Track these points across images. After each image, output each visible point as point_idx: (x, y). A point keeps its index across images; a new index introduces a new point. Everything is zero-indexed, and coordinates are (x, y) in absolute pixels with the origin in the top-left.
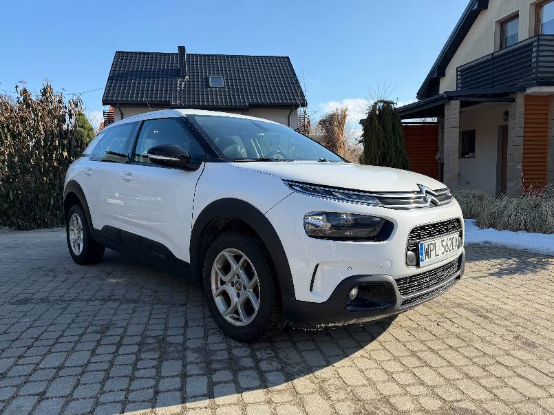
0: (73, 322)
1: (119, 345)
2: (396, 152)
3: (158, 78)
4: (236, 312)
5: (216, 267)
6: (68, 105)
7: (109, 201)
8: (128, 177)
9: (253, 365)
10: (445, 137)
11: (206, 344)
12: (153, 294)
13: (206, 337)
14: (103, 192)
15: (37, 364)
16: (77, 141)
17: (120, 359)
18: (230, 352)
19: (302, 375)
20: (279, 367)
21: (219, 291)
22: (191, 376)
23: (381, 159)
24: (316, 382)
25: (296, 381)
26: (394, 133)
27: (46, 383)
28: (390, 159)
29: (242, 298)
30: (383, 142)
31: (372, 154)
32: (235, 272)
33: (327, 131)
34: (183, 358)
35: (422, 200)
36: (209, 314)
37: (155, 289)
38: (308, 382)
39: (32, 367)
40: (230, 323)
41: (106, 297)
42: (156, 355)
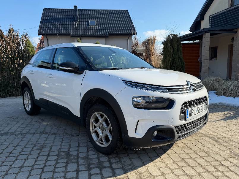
0: (27, 145)
1: (48, 156)
2: (178, 59)
3: (64, 21)
4: (102, 140)
5: (92, 120)
6: (21, 37)
7: (42, 85)
8: (50, 76)
9: (109, 165)
10: (203, 51)
11: (88, 155)
12: (63, 130)
13: (88, 152)
14: (39, 81)
15: (11, 165)
16: (26, 54)
17: (48, 163)
18: (99, 160)
19: (132, 170)
20: (121, 166)
21: (94, 130)
22: (81, 171)
23: (171, 63)
24: (137, 174)
25: (128, 174)
26: (178, 50)
27: (15, 175)
28: (176, 63)
29: (104, 134)
30: (172, 54)
31: (167, 60)
32: (101, 122)
33: (146, 47)
34: (77, 162)
35: (188, 89)
36: (89, 140)
37: (65, 128)
38: (134, 174)
39: (9, 167)
40: (99, 146)
41: (42, 132)
42: (65, 161)
